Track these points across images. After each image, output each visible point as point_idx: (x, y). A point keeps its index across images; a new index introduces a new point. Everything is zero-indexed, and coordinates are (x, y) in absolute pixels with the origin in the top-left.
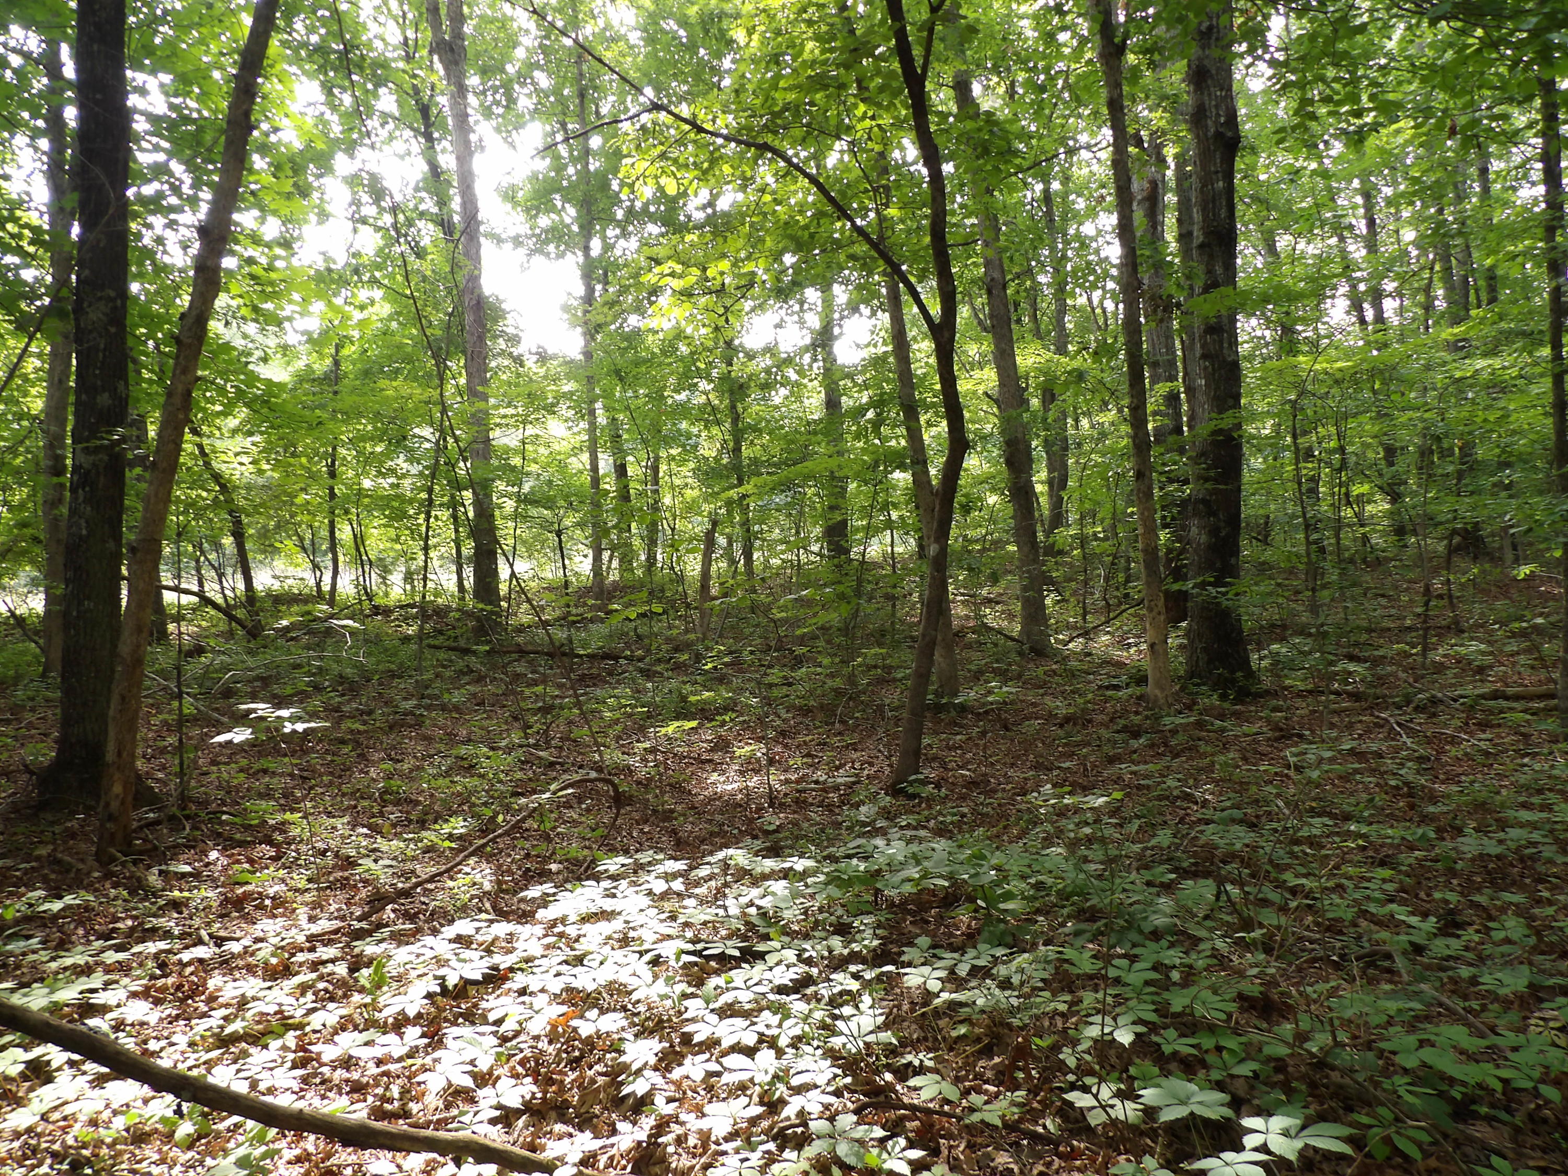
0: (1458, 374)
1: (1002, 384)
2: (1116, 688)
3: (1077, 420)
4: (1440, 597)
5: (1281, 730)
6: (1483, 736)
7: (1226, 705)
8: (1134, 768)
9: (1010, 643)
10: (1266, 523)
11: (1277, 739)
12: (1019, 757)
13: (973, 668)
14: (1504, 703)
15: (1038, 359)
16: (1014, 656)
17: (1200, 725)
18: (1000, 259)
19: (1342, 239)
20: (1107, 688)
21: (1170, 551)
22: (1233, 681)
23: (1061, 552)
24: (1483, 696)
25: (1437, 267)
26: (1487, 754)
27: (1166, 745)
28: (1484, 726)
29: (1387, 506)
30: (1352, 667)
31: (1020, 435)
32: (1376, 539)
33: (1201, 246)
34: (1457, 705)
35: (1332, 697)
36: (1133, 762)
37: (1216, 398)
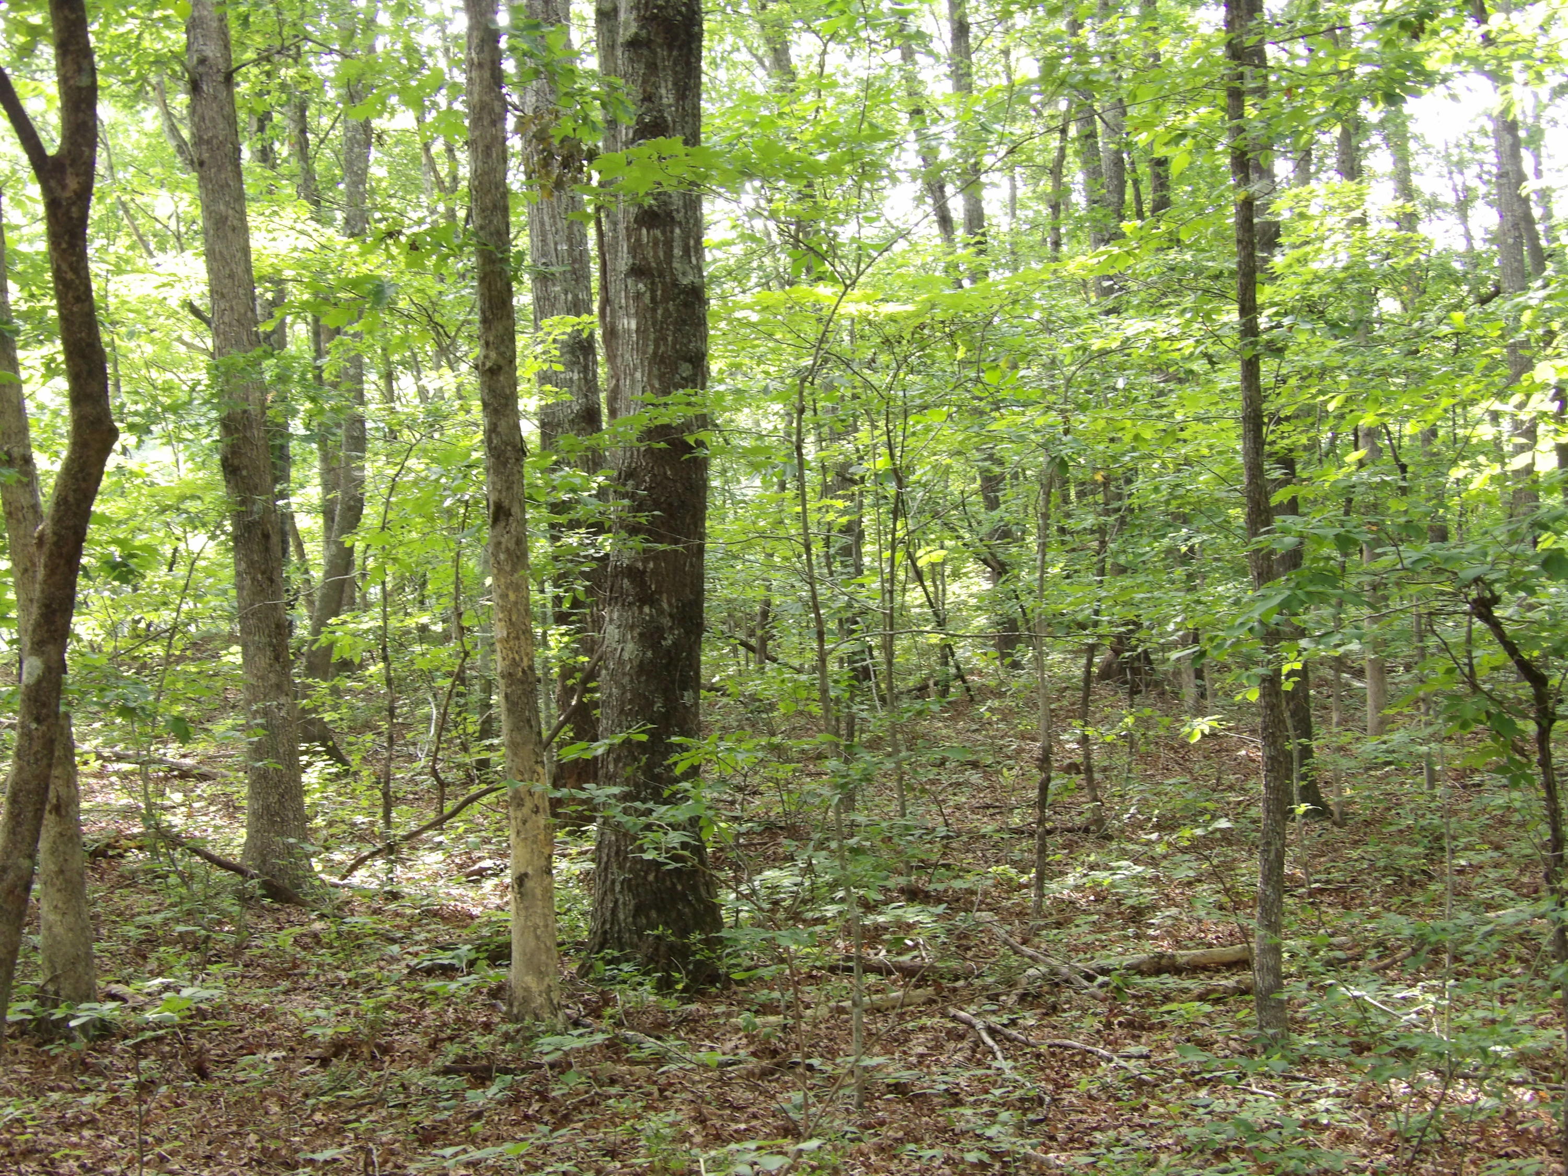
0: (1097, 344)
1: (216, 292)
2: (448, 971)
3: (389, 377)
4: (1073, 768)
5: (774, 1053)
6: (1133, 1049)
7: (670, 1004)
8: (475, 1154)
9: (219, 874)
10: (765, 614)
11: (765, 1074)
12: (222, 1141)
13: (132, 931)
14: (1170, 981)
15: (304, 242)
16: (228, 903)
17: (614, 1048)
18: (222, 19)
19: (908, 55)
20: (429, 972)
21: (567, 672)
22: (684, 952)
23: (346, 665)
24: (1138, 969)
25: (1073, 131)
26: (1139, 1084)
27: (544, 1098)
28: (1137, 1027)
29: (987, 585)
30: (912, 914)
31: (253, 409)
32: (964, 652)
33: (633, 44)
34: (1093, 988)
35: (872, 978)
36: (472, 1139)
37: (658, 360)
